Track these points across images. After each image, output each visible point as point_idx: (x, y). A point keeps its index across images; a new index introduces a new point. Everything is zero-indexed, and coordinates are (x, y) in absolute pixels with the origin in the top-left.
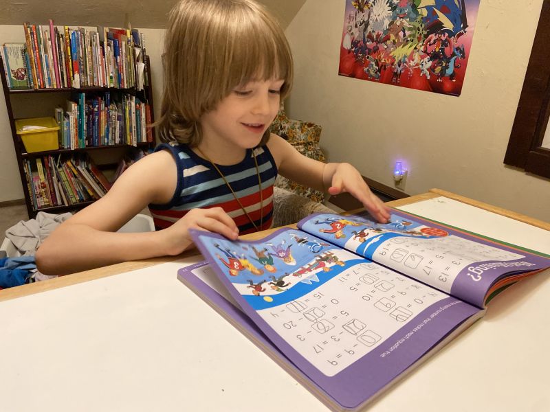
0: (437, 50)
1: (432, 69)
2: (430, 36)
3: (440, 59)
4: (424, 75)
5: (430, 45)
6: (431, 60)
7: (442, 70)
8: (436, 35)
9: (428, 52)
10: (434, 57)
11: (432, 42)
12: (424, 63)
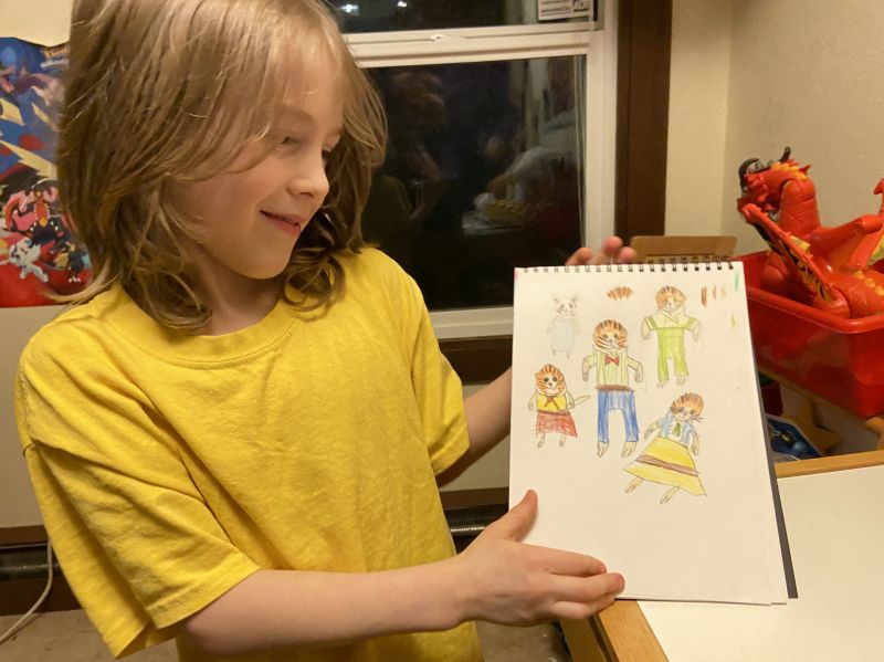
0: (43, 223)
1: (46, 261)
2: (13, 197)
3: (58, 239)
4: (31, 276)
5: (20, 214)
6: (35, 241)
7: (72, 259)
8: (27, 194)
9: (21, 227)
10: (40, 236)
11: (22, 207)
12: (19, 252)
